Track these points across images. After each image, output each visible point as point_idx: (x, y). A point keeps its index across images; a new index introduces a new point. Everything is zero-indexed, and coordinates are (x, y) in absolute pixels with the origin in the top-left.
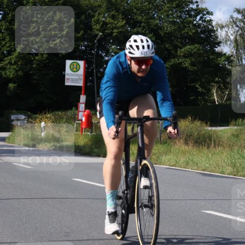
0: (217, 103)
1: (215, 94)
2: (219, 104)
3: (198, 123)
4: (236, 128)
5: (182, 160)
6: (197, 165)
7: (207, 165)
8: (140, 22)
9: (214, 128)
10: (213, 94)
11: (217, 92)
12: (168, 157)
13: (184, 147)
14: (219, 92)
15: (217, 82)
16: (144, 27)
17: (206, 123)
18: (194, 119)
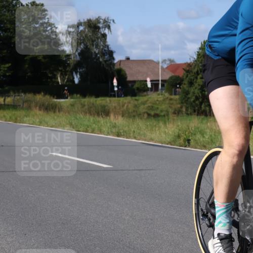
0: (60, 84)
1: (59, 78)
2: (62, 85)
3: (48, 97)
4: (72, 100)
5: (38, 120)
6: (47, 123)
7: (54, 124)
8: (9, 29)
9: (58, 100)
10: (58, 78)
11: (60, 77)
12: (28, 118)
13: (38, 112)
14: (62, 77)
15: (60, 70)
16: (12, 32)
17: (54, 97)
18: (45, 94)
